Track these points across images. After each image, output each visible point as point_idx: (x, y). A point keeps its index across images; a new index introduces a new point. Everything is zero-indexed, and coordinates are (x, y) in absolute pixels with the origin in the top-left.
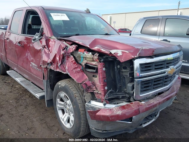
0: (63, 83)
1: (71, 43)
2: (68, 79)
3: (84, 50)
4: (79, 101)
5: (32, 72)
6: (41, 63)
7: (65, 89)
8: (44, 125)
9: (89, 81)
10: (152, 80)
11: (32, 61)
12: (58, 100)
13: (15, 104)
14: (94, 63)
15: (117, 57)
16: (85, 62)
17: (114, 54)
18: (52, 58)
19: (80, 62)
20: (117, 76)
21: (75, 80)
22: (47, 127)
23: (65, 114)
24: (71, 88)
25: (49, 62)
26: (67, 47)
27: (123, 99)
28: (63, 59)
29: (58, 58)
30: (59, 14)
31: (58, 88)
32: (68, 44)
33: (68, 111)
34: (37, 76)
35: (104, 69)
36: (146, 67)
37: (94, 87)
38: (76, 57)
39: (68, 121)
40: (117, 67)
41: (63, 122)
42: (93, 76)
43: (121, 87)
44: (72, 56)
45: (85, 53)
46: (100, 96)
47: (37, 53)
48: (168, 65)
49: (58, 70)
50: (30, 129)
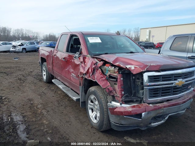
0: (93, 88)
1: (100, 60)
2: (97, 86)
3: (109, 65)
4: (103, 102)
5: (72, 80)
6: (79, 73)
7: (94, 93)
8: (78, 121)
9: (111, 87)
10: (160, 88)
11: (73, 72)
12: (89, 101)
13: (57, 105)
14: (115, 75)
15: (131, 71)
16: (109, 73)
17: (129, 68)
18: (86, 70)
19: (106, 74)
20: (132, 85)
21: (101, 87)
22: (80, 122)
23: (94, 112)
24: (98, 92)
25: (84, 73)
26: (97, 62)
27: (136, 102)
28: (94, 70)
29: (90, 70)
30: (94, 38)
31: (90, 92)
32: (98, 60)
33: (96, 110)
34: (75, 83)
35: (122, 79)
36: (154, 79)
37: (115, 92)
38: (103, 70)
39: (96, 119)
40: (132, 78)
41: (92, 119)
42: (115, 84)
43: (135, 93)
44: (100, 69)
45: (110, 67)
46: (119, 99)
47: (76, 66)
48: (175, 78)
49: (90, 79)
50: (68, 122)
